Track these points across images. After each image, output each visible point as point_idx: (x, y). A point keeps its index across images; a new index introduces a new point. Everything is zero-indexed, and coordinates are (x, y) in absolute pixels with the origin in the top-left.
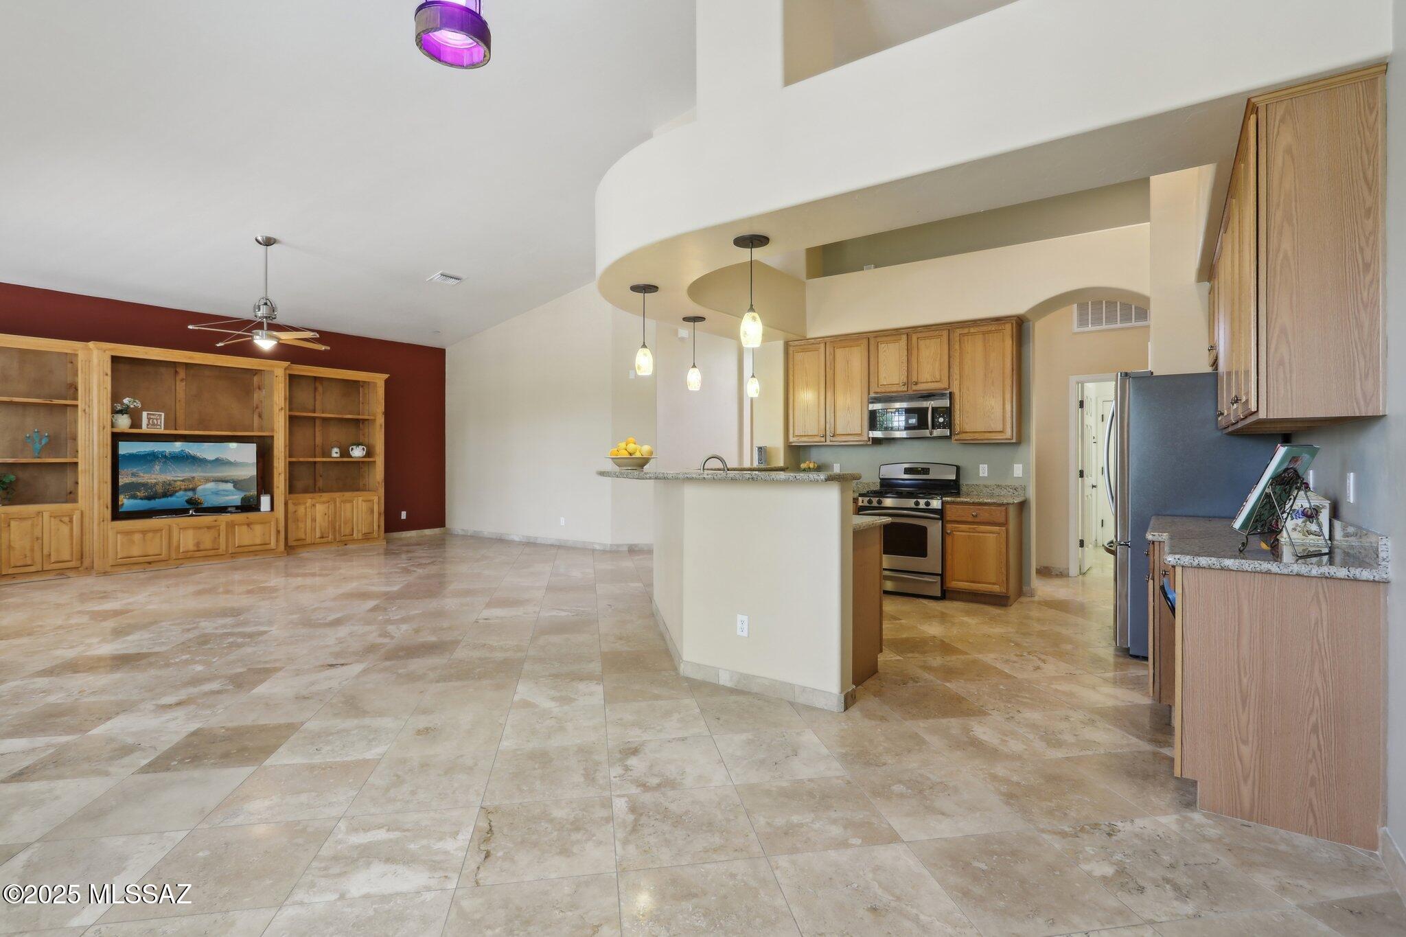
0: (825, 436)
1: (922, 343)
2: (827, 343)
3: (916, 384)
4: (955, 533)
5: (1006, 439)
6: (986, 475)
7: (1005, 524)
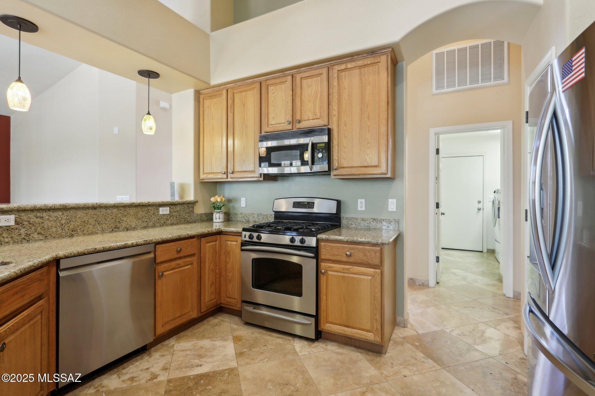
0: (226, 173)
1: (305, 82)
2: (229, 90)
3: (300, 122)
4: (329, 272)
5: (382, 174)
6: (363, 209)
7: (379, 266)
